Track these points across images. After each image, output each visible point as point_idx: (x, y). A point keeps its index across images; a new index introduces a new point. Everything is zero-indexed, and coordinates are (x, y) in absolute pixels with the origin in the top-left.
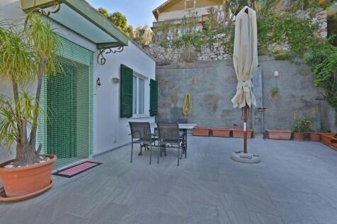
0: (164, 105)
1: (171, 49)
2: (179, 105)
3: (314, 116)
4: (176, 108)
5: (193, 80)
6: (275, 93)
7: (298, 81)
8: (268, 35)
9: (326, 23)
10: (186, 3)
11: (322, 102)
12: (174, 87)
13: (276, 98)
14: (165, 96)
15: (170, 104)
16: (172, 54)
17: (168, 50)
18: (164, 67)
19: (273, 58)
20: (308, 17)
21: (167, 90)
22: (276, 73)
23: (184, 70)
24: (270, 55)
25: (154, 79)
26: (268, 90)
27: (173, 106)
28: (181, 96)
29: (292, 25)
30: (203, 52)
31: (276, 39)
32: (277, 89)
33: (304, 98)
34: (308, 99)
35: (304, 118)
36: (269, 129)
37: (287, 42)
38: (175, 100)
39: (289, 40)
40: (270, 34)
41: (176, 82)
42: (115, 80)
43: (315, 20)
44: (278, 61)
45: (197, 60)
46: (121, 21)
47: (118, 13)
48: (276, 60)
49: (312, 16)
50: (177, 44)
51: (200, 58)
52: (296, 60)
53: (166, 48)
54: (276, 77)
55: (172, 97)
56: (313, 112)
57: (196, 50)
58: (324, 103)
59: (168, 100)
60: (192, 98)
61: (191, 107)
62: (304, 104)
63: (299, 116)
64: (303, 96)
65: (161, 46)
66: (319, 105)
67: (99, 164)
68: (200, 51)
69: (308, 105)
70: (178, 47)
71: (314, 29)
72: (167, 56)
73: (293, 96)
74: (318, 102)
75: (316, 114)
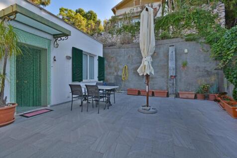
0: (110, 73)
1: (116, 35)
2: (119, 73)
3: (213, 82)
4: (117, 75)
5: (129, 56)
6: (185, 65)
7: (202, 56)
8: (181, 23)
9: (224, 13)
10: (134, 2)
11: (220, 71)
12: (116, 61)
13: (185, 69)
14: (110, 67)
15: (114, 73)
16: (116, 39)
17: (114, 36)
18: (111, 47)
19: (184, 40)
20: (210, 9)
21: (112, 63)
22: (186, 51)
23: (123, 50)
24: (182, 38)
25: (102, 56)
26: (180, 63)
27: (115, 74)
28: (121, 67)
29: (198, 16)
30: (137, 37)
31: (187, 25)
32: (186, 62)
33: (206, 69)
34: (209, 69)
35: (206, 83)
36: (180, 91)
37: (195, 28)
38: (117, 70)
39: (196, 26)
40: (183, 23)
41: (118, 57)
42: (68, 58)
43: (215, 11)
44: (188, 42)
45: (132, 42)
46: (93, 17)
47: (91, 11)
48: (186, 41)
49: (213, 8)
50: (119, 31)
51: (134, 41)
52: (200, 41)
53: (113, 34)
54: (186, 53)
55: (115, 68)
56: (213, 79)
57: (132, 36)
58: (221, 72)
59: (113, 70)
60: (128, 69)
61: (127, 75)
62: (206, 73)
63: (202, 82)
64: (205, 67)
65: (110, 33)
66: (217, 74)
67: (52, 110)
68: (134, 36)
69: (209, 74)
70: (120, 33)
71: (215, 18)
72: (113, 40)
73: (198, 67)
74: (216, 71)
75: (215, 80)
